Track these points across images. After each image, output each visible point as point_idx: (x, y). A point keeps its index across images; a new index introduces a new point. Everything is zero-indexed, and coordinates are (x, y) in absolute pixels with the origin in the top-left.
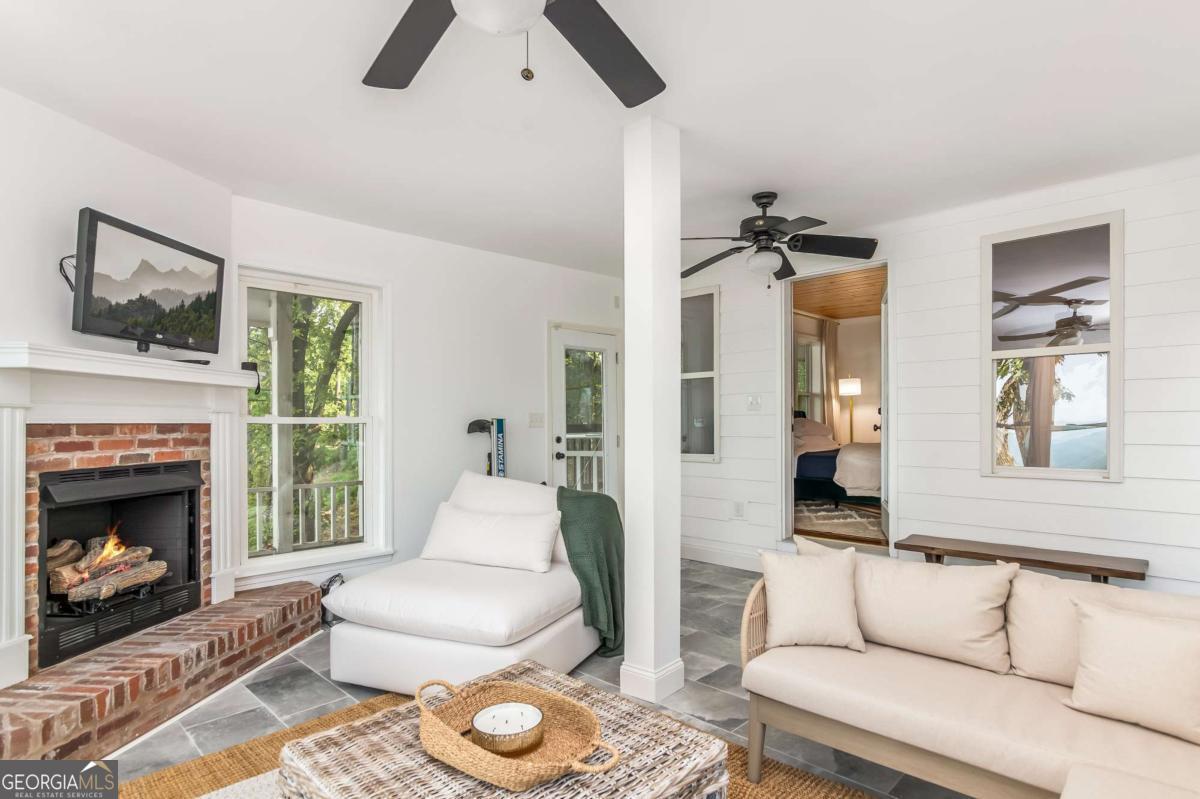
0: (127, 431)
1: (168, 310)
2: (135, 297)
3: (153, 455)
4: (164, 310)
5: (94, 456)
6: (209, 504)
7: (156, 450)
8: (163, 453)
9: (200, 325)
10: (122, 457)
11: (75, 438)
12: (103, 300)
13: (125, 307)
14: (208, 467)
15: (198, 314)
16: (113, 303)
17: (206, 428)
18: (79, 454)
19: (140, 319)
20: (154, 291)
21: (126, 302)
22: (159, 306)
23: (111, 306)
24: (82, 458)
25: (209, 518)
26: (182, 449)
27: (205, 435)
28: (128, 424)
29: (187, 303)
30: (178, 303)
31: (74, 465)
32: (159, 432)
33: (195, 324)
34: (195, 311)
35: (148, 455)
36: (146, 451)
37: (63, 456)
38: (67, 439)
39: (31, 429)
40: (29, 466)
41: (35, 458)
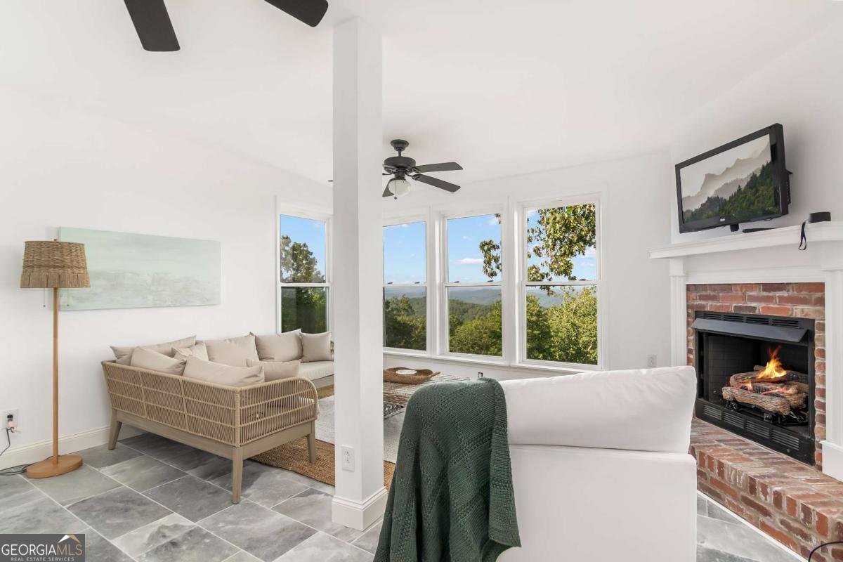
0: (739, 289)
1: (728, 199)
2: (704, 200)
3: (760, 308)
4: (725, 200)
5: (719, 304)
7: (763, 305)
8: (769, 308)
9: (759, 197)
10: (735, 307)
11: (709, 293)
12: (688, 211)
13: (700, 209)
14: (822, 327)
15: (754, 190)
16: (694, 210)
17: (819, 287)
18: (710, 303)
19: (710, 213)
20: (716, 191)
21: (700, 206)
22: (722, 199)
23: (692, 213)
24: (712, 305)
26: (789, 306)
27: (818, 294)
28: (739, 284)
29: (743, 186)
30: (736, 189)
31: (708, 309)
32: (764, 290)
33: (752, 198)
34: (751, 188)
35: (755, 308)
36: (753, 305)
37: (702, 302)
38: (704, 293)
39: (689, 287)
40: (688, 307)
41: (691, 303)
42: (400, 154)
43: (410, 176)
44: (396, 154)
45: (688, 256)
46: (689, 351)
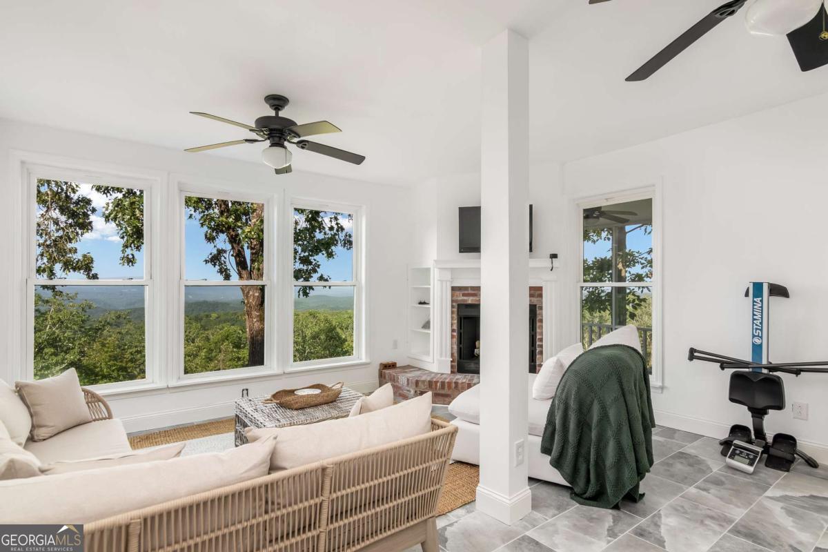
5: (478, 299)
6: (541, 327)
11: (470, 292)
14: (541, 308)
17: (540, 289)
18: (471, 298)
24: (473, 299)
25: (541, 334)
27: (539, 292)
31: (470, 302)
37: (465, 298)
38: (466, 292)
39: (453, 289)
40: (452, 301)
41: (455, 298)
42: (277, 114)
43: (294, 143)
44: (272, 113)
45: (452, 269)
46: (453, 331)
